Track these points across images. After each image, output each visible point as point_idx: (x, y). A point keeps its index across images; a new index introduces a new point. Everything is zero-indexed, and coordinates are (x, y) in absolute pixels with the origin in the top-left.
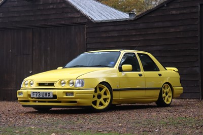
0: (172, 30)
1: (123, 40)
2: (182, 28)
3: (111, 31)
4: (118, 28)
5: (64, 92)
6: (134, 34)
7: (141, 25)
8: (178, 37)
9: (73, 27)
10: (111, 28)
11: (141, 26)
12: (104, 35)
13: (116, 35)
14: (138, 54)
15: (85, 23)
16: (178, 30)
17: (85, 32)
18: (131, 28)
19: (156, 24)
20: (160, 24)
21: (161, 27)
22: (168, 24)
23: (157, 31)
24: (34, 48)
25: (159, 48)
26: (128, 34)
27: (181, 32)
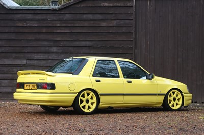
0: (104, 24)
1: (44, 32)
2: (115, 23)
3: (28, 20)
6: (59, 25)
8: (111, 32)
10: (29, 17)
11: (67, 16)
12: (20, 25)
13: (36, 25)
16: (111, 25)
18: (55, 19)
19: (85, 16)
20: (90, 17)
21: (91, 20)
22: (99, 17)
23: (86, 24)
25: (88, 43)
26: (50, 25)
27: (113, 26)
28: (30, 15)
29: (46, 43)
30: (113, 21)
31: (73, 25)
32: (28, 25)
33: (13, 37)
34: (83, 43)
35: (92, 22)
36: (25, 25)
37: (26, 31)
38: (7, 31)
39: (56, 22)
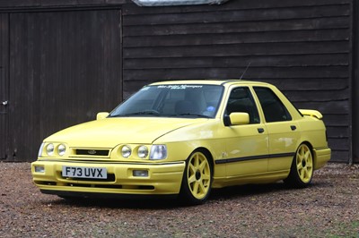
0: (298, 26)
1: (198, 43)
2: (317, 23)
3: (173, 25)
4: (188, 19)
5: (129, 169)
6: (221, 31)
7: (236, 14)
8: (310, 39)
9: (95, 13)
10: (174, 19)
11: (236, 16)
12: (160, 33)
13: (185, 33)
14: (254, 88)
15: (121, 5)
16: (310, 27)
17: (120, 26)
18: (215, 20)
19: (265, 13)
20: (275, 14)
21: (275, 20)
22: (291, 14)
23: (267, 28)
24: (12, 54)
25: (270, 61)
26: (208, 31)
27: (314, 30)
28: (176, 16)
29: (200, 63)
30: (314, 21)
31: (245, 30)
32: (172, 33)
33: (149, 54)
34: (262, 62)
35: (278, 24)
36: (167, 33)
37: (169, 43)
38: (139, 45)
39: (218, 26)
